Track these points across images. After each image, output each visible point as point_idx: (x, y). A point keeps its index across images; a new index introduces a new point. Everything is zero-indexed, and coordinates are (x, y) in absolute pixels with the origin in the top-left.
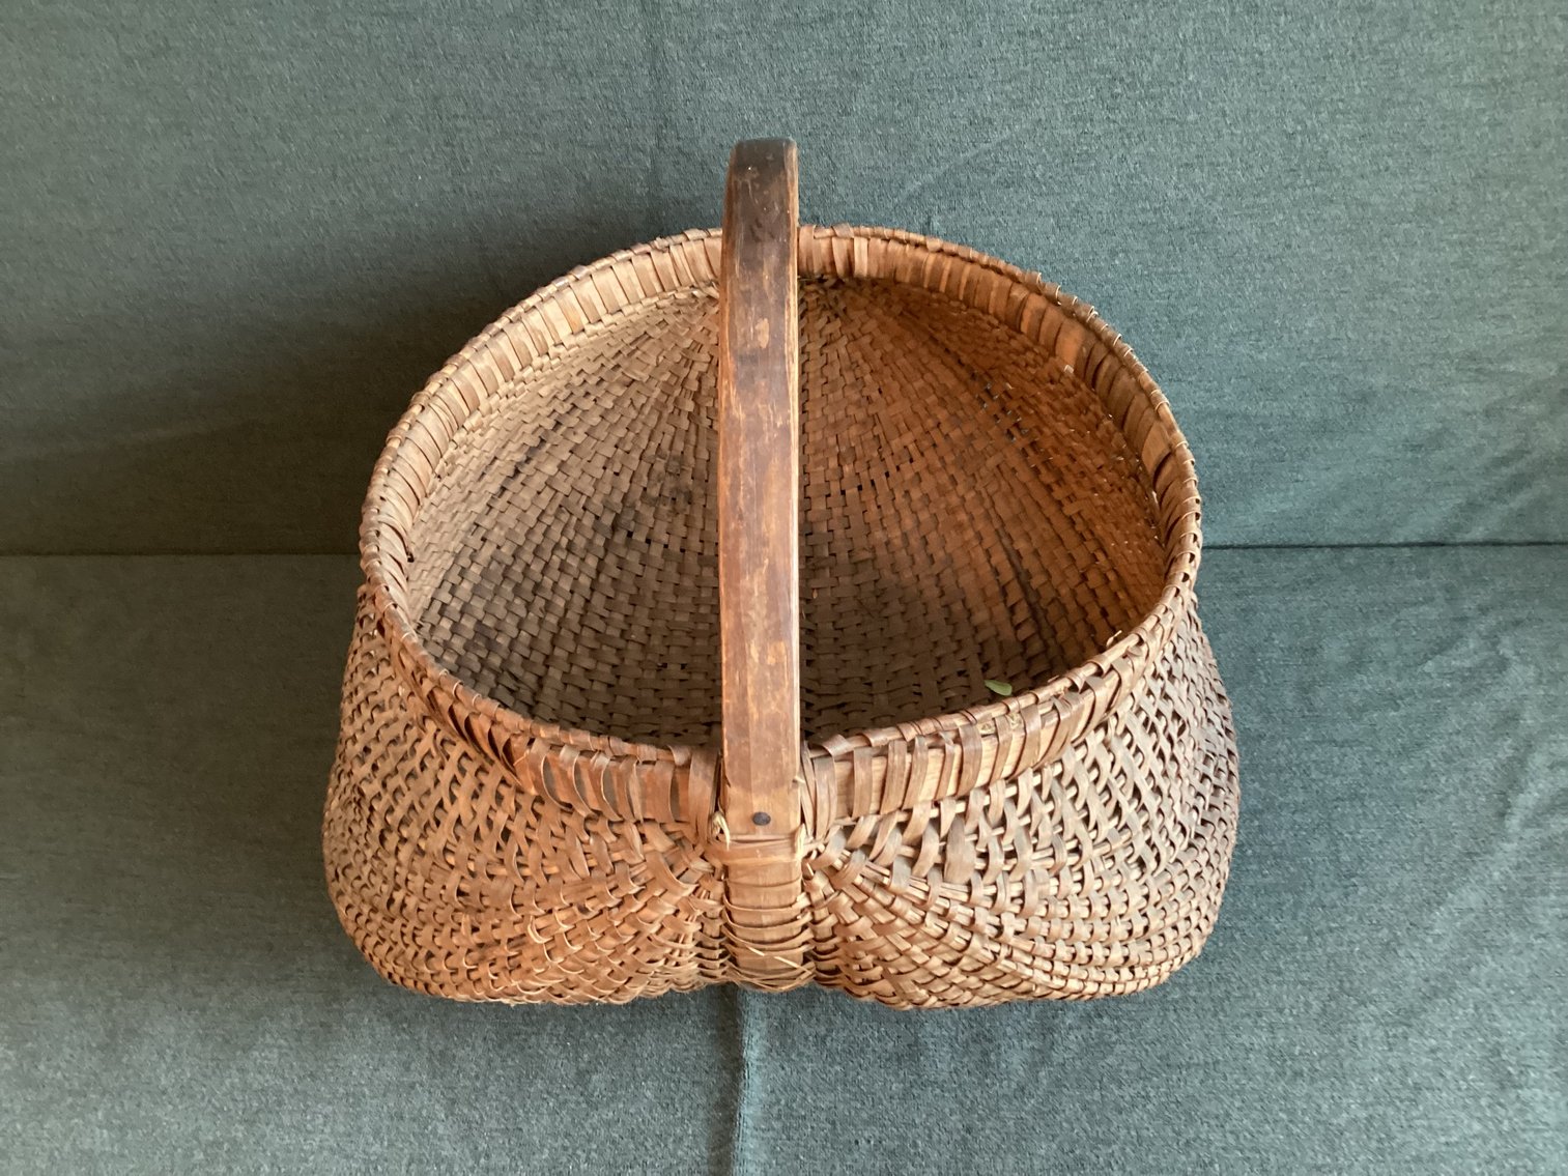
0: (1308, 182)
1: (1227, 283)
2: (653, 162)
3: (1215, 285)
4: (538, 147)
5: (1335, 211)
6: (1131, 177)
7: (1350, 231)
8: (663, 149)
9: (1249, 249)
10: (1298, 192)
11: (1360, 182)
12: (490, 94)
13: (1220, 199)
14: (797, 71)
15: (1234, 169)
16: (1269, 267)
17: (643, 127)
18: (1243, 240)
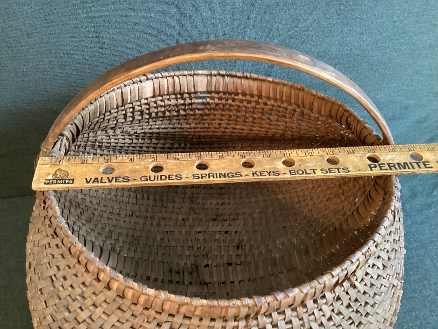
0: (399, 38)
1: (371, 73)
2: (177, 40)
3: (367, 74)
4: (133, 36)
5: (405, 47)
6: (343, 38)
7: (409, 54)
8: (181, 35)
9: (378, 61)
10: (395, 41)
11: (415, 37)
12: (114, 16)
13: (371, 44)
14: (232, 4)
15: (376, 34)
16: (384, 67)
17: (174, 27)
18: (377, 58)
